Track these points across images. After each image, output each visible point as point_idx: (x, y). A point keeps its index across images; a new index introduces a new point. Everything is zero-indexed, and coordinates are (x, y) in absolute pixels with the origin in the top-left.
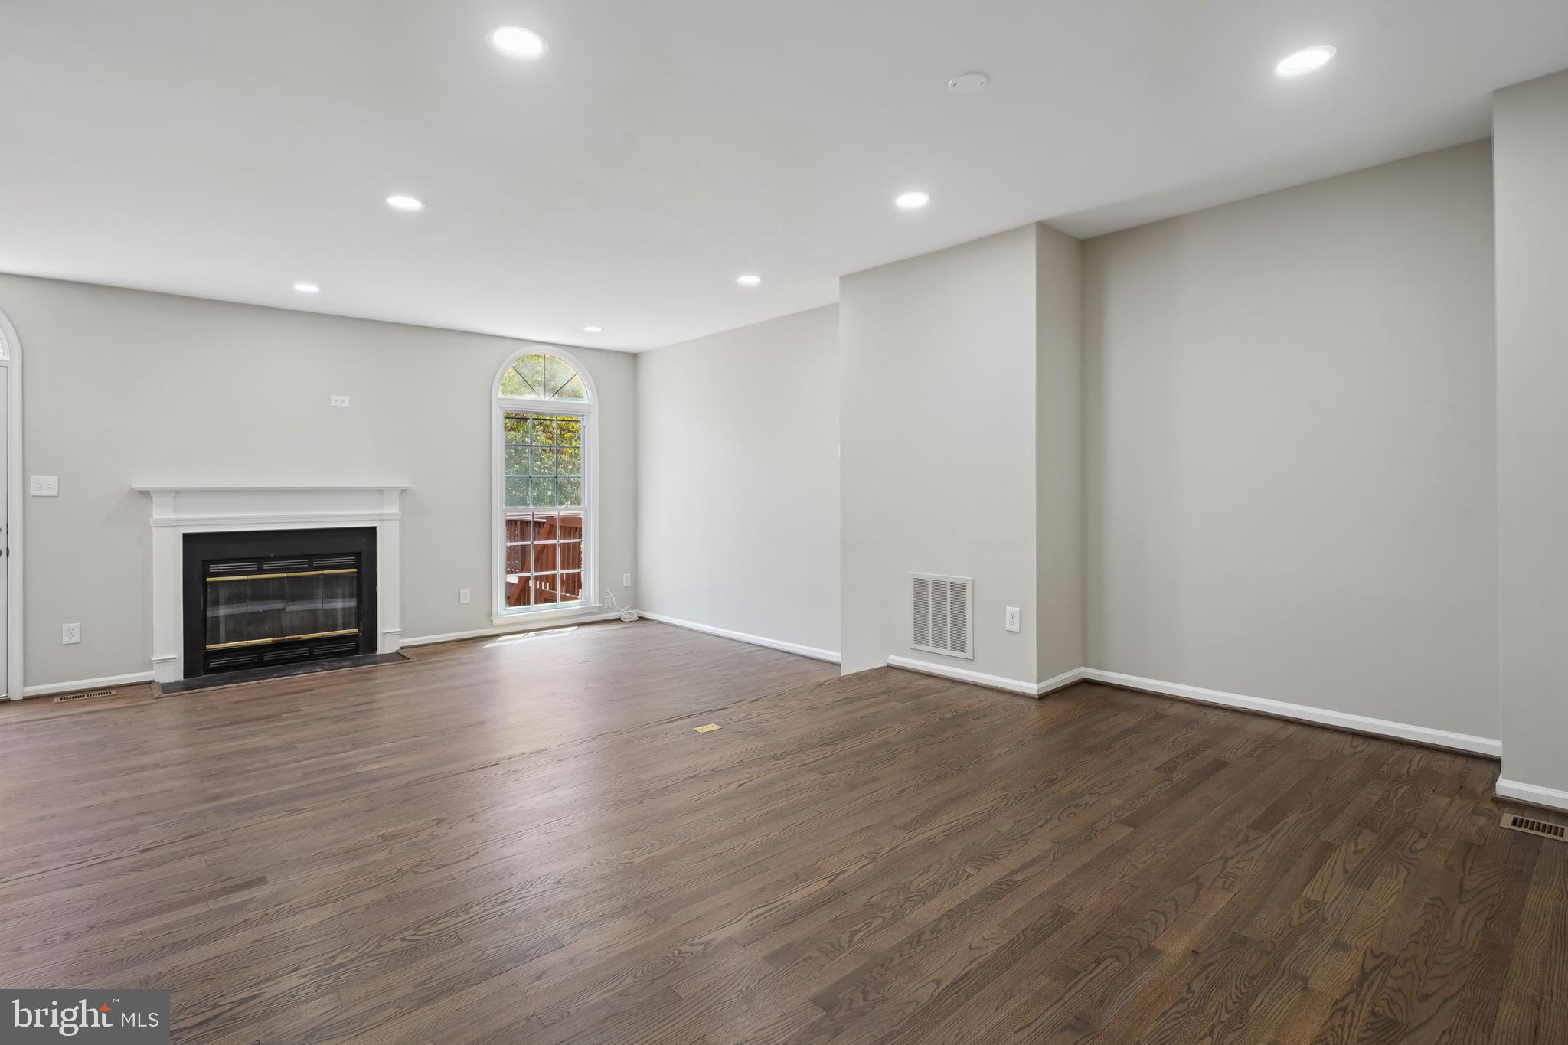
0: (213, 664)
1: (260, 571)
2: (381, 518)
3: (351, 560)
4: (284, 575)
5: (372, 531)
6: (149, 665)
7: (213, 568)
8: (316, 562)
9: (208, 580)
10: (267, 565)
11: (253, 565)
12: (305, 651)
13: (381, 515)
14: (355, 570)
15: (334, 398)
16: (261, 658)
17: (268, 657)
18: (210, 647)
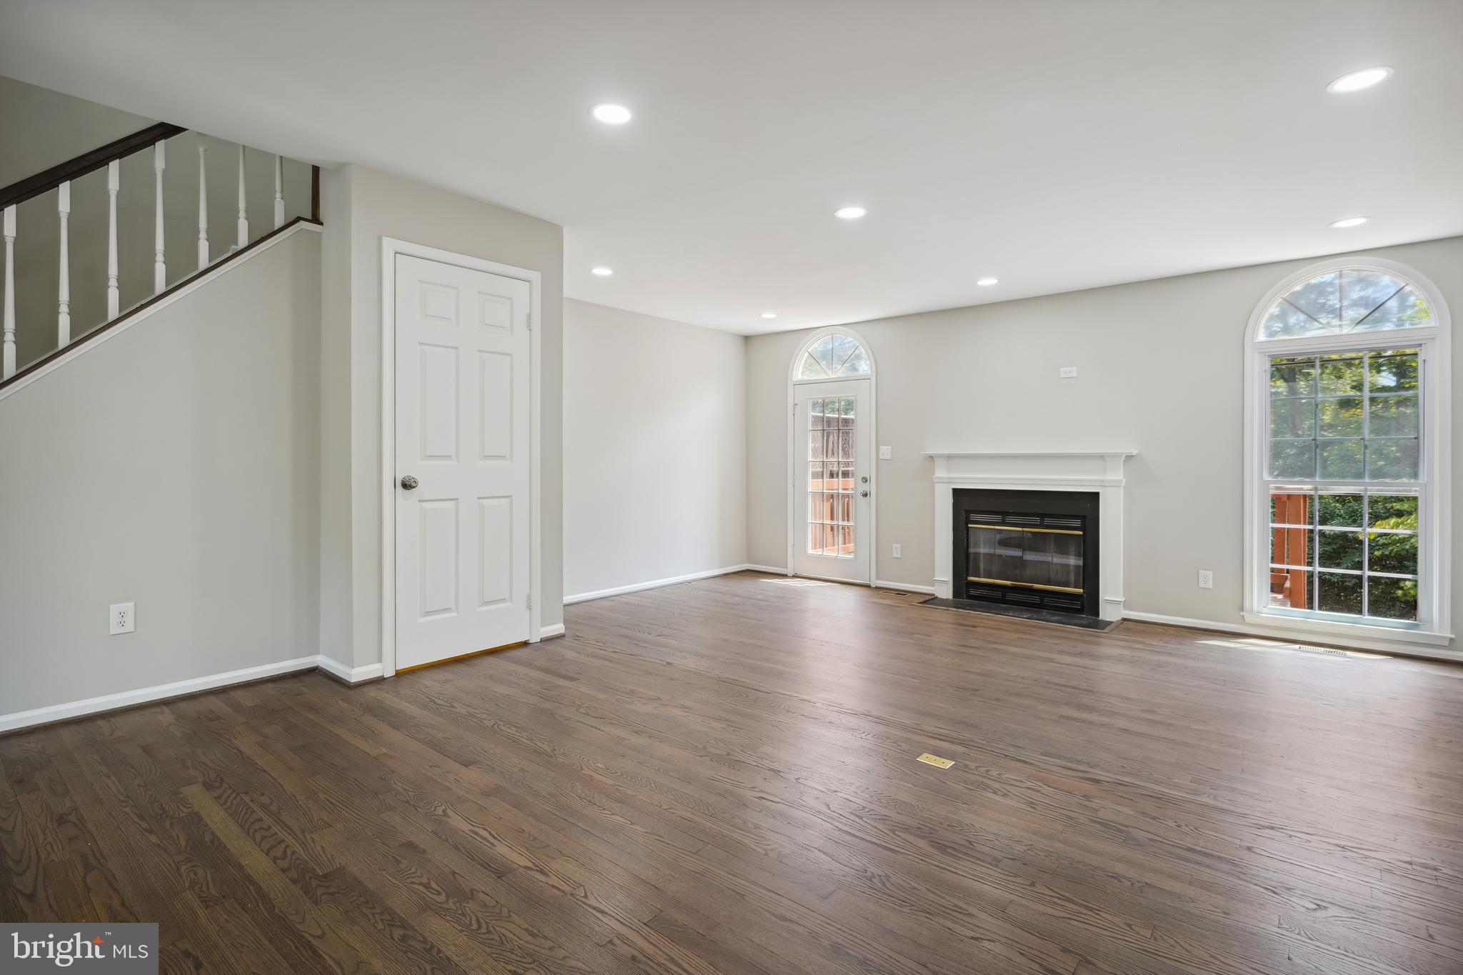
0: (973, 592)
1: (1003, 523)
2: (1103, 483)
3: (1077, 523)
4: (1021, 529)
5: (1095, 497)
6: (933, 583)
7: (973, 517)
8: (1047, 521)
9: (970, 525)
10: (1009, 519)
11: (998, 518)
12: (1037, 599)
13: (1103, 481)
14: (1081, 533)
15: (1062, 369)
16: (1004, 596)
17: (1010, 596)
18: (971, 578)
